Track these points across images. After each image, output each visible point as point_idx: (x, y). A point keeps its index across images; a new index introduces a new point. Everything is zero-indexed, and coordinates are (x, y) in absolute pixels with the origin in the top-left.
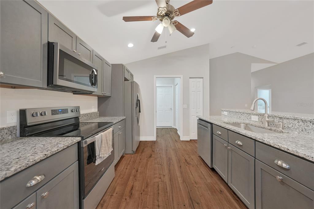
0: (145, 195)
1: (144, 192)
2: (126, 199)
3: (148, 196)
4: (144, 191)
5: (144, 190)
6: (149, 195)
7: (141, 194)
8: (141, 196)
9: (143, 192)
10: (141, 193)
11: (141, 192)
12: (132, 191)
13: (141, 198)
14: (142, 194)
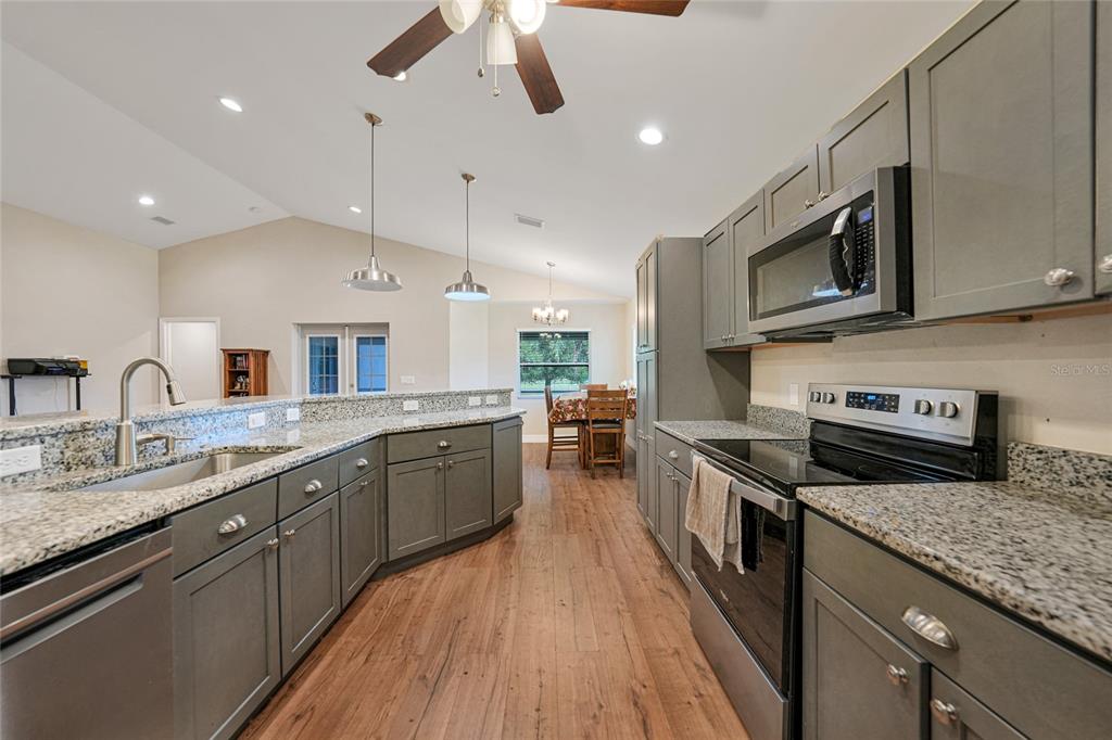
0: (586, 703)
1: (591, 714)
2: (645, 686)
3: (574, 697)
4: (595, 716)
5: (598, 723)
6: (570, 701)
7: (601, 706)
8: (599, 697)
9: (597, 713)
10: (605, 709)
11: (606, 713)
12: (640, 717)
13: (598, 692)
14: (596, 705)
